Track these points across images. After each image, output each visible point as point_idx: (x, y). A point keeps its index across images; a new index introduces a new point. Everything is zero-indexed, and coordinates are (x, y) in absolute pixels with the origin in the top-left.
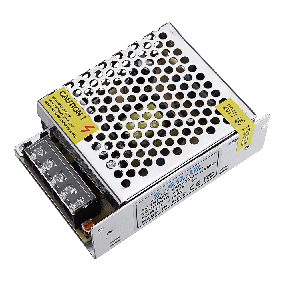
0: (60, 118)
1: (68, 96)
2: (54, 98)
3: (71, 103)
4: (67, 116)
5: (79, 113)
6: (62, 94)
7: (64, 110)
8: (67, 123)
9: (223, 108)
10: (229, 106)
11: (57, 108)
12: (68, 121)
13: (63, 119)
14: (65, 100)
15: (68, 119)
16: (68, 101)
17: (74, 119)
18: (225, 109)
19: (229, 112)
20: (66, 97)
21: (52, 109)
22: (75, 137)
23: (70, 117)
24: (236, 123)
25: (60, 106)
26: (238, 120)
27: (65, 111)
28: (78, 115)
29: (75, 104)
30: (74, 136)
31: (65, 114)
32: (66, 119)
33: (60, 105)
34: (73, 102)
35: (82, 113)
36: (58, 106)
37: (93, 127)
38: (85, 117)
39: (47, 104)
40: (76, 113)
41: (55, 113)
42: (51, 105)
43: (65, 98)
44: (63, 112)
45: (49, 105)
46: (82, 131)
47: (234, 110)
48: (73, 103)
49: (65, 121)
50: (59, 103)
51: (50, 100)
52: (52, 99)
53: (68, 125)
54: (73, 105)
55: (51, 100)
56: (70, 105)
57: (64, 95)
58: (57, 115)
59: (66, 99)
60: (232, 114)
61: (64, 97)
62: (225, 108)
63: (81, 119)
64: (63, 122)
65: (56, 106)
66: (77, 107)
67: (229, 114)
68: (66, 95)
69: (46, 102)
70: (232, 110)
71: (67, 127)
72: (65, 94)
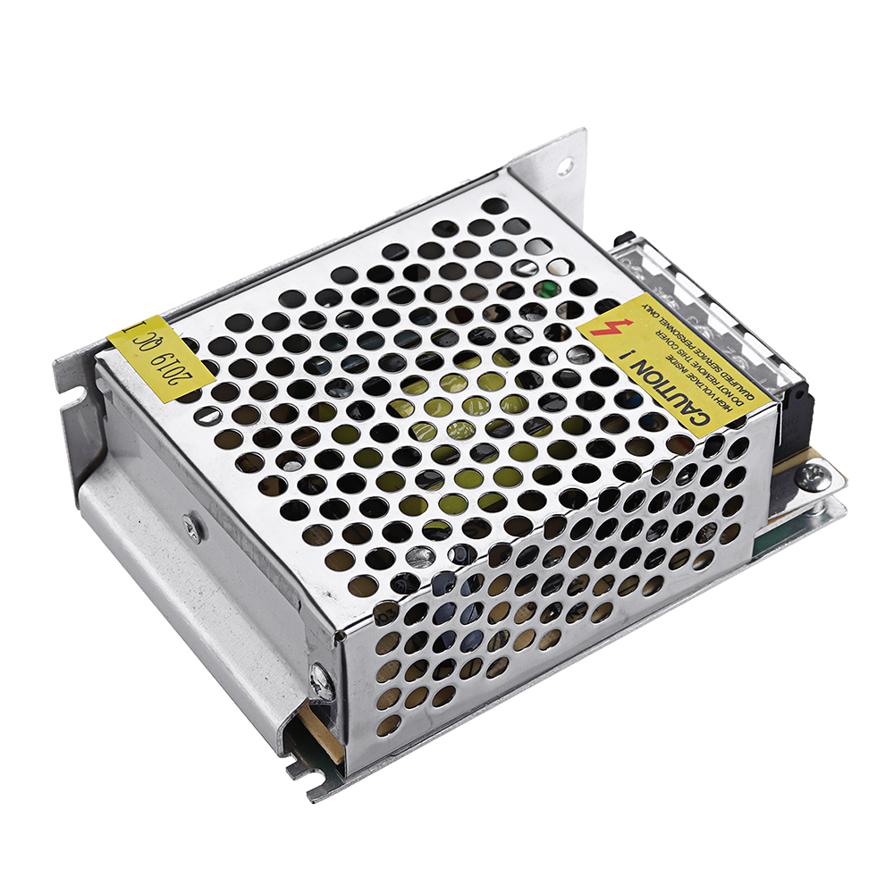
0: (701, 354)
1: (684, 412)
2: (726, 407)
3: (669, 395)
4: (681, 360)
5: (642, 368)
6: (704, 417)
7: (692, 377)
8: (678, 341)
9: (191, 377)
10: (172, 381)
11: (714, 381)
12: (675, 347)
13: (690, 353)
14: (691, 402)
15: (674, 353)
16: (681, 399)
17: (656, 354)
18: (188, 373)
19: (177, 365)
20: (689, 409)
21: (730, 379)
22: (648, 308)
23: (671, 359)
24: (161, 338)
25: (703, 387)
26: (153, 344)
28: (644, 362)
29: (658, 391)
30: (651, 310)
31: (687, 365)
32: (683, 354)
33: (707, 389)
34: (665, 397)
35: (632, 367)
36: (712, 387)
37: (595, 333)
38: (622, 358)
39: (746, 391)
40: (652, 368)
41: (717, 368)
42: (733, 390)
43: (691, 408)
44: (693, 371)
45: (741, 389)
46: (628, 322)
47: (160, 370)
48: (663, 394)
49: (683, 346)
50: (709, 394)
52: (732, 405)
53: (673, 338)
54: (662, 389)
55: (737, 402)
56: (674, 388)
57: (695, 415)
58: (709, 362)
59: (689, 406)
60: (169, 360)
61: (694, 411)
62: (187, 376)
63: (633, 352)
64: (689, 346)
65: (719, 385)
66: (651, 383)
67: (178, 361)
68: (689, 415)
69: (750, 396)
70: (164, 371)
71: (676, 333)
72: (692, 419)
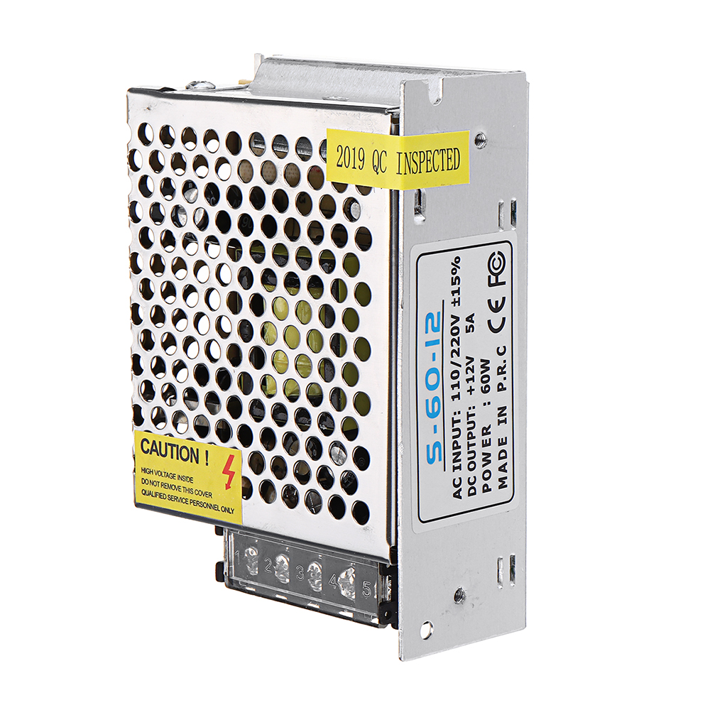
0: (184, 501)
1: (154, 442)
2: (144, 470)
3: (169, 448)
4: (188, 485)
5: (193, 455)
6: (146, 450)
7: (173, 477)
8: (199, 499)
9: (338, 166)
10: (343, 150)
11: (163, 485)
12: (196, 492)
13: (189, 496)
14: (158, 455)
15: (193, 486)
16: (163, 453)
17: (198, 475)
18: (341, 166)
19: (352, 164)
20: (154, 448)
21: (160, 496)
22: (231, 511)
23: (191, 480)
24: (378, 173)
26: (376, 164)
27: (176, 478)
28: (197, 463)
29: (175, 445)
30: (228, 511)
31: (181, 483)
32: (190, 491)
33: (161, 474)
34: (169, 444)
35: (197, 450)
36: (161, 479)
38: (207, 452)
39: (148, 495)
40: (191, 461)
41: (170, 498)
42: (153, 489)
43: (154, 451)
44: (177, 482)
45: (150, 494)
46: (228, 486)
47: (354, 150)
48: (172, 445)
49: (194, 497)
50: (158, 472)
51: (144, 481)
53: (203, 499)
54: (175, 449)
56: (172, 458)
57: (149, 447)
58: (176, 499)
59: (156, 451)
60: (358, 163)
61: (152, 450)
62: (340, 164)
63: (207, 464)
64: (193, 501)
65: (160, 484)
66: (182, 448)
67: (354, 168)
68: (151, 443)
69: (144, 493)
70: (352, 152)
71: (205, 505)
72: (148, 442)
